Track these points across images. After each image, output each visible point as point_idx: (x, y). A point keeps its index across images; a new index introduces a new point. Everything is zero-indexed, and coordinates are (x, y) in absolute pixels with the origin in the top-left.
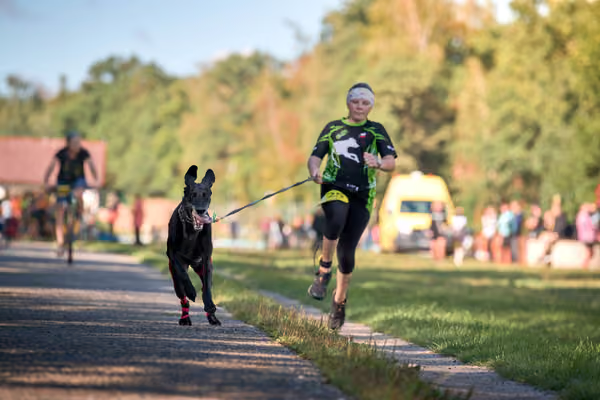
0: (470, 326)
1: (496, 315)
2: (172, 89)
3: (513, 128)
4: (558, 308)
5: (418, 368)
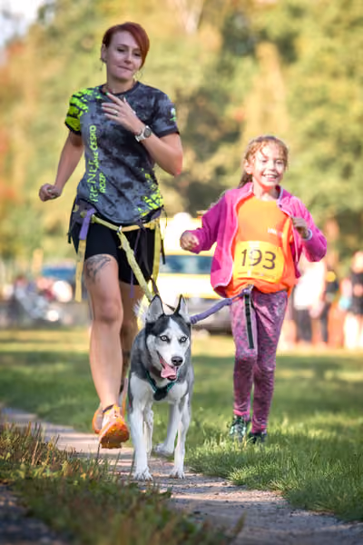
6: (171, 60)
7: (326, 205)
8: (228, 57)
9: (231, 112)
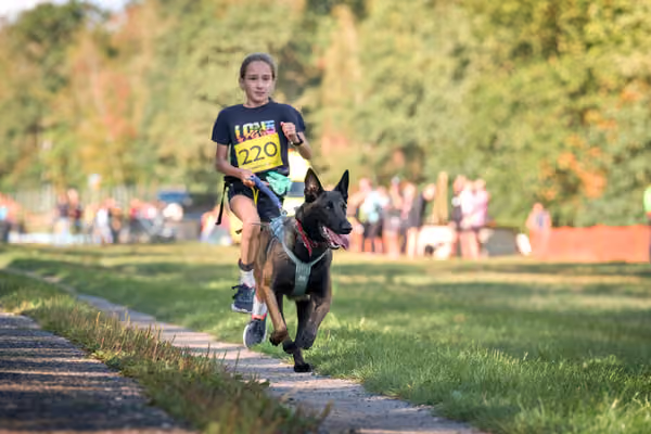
0: (333, 332)
1: (367, 317)
3: (393, 91)
4: (442, 307)
5: (266, 384)
6: (264, 18)
7: (393, 138)
8: (311, 15)
9: (314, 61)
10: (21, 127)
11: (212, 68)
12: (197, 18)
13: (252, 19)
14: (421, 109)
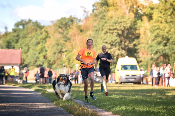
2: (43, 30)
10: (57, 52)
11: (109, 34)
12: (104, 21)
13: (119, 21)
14: (168, 44)
